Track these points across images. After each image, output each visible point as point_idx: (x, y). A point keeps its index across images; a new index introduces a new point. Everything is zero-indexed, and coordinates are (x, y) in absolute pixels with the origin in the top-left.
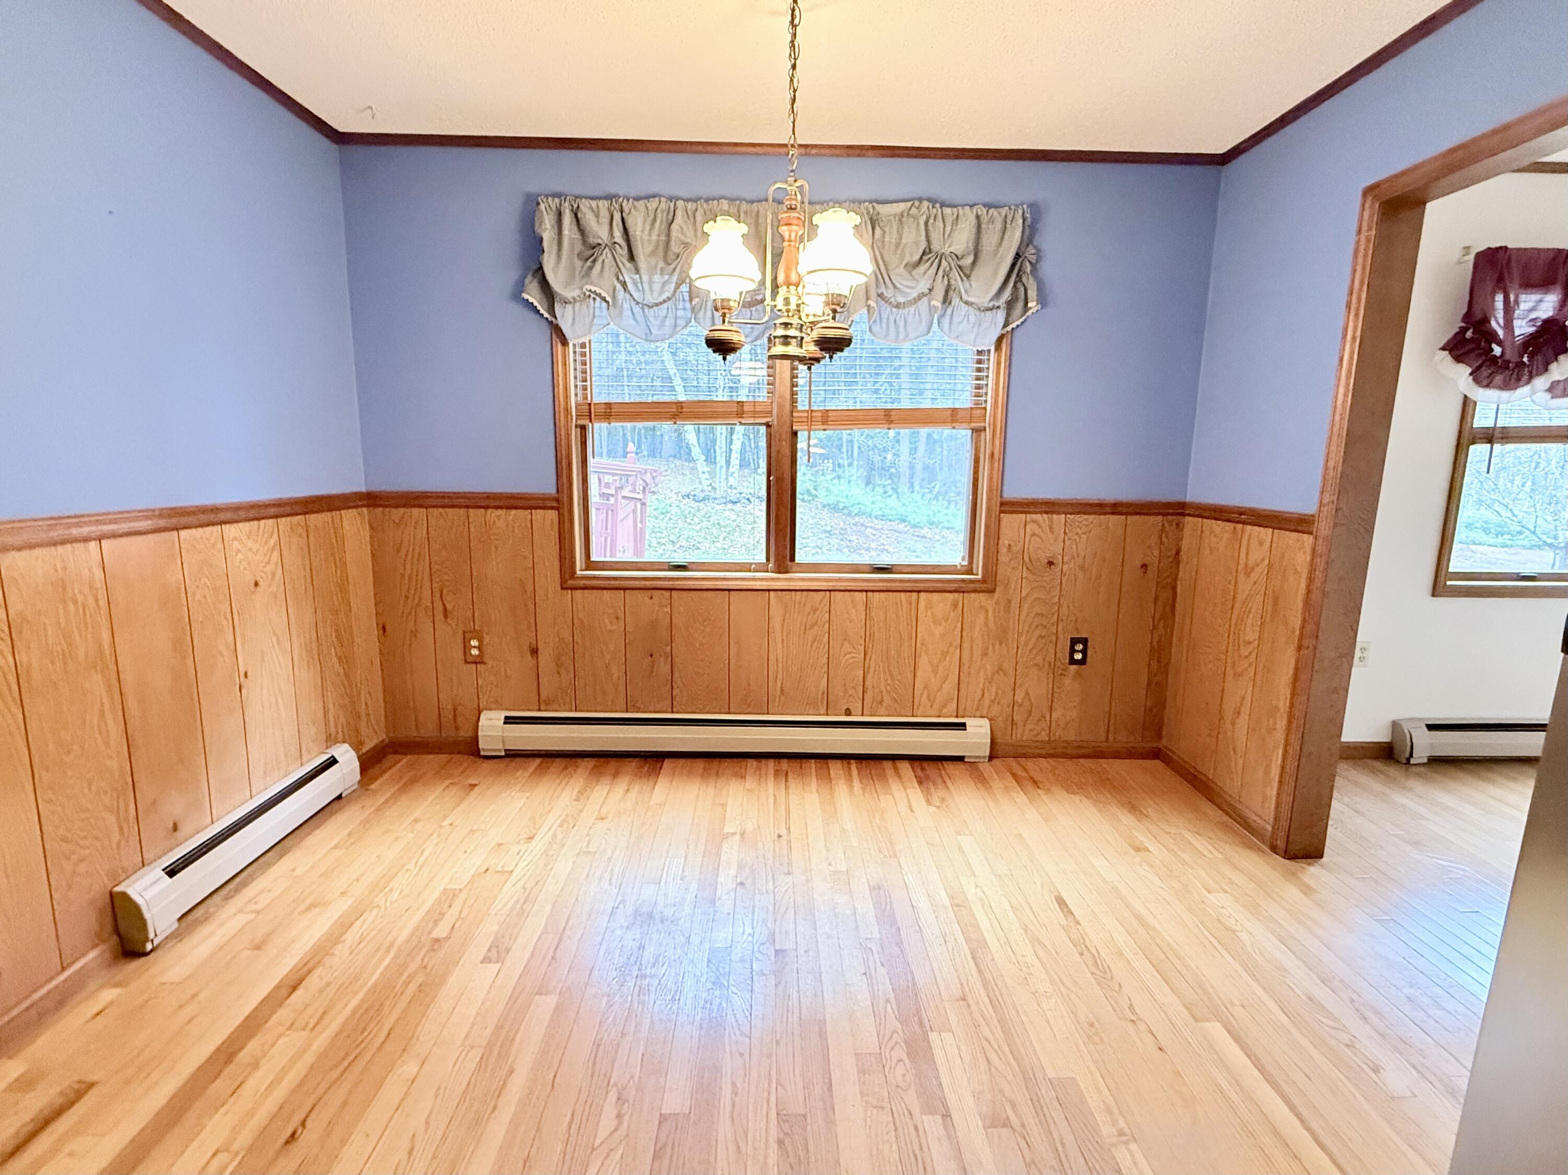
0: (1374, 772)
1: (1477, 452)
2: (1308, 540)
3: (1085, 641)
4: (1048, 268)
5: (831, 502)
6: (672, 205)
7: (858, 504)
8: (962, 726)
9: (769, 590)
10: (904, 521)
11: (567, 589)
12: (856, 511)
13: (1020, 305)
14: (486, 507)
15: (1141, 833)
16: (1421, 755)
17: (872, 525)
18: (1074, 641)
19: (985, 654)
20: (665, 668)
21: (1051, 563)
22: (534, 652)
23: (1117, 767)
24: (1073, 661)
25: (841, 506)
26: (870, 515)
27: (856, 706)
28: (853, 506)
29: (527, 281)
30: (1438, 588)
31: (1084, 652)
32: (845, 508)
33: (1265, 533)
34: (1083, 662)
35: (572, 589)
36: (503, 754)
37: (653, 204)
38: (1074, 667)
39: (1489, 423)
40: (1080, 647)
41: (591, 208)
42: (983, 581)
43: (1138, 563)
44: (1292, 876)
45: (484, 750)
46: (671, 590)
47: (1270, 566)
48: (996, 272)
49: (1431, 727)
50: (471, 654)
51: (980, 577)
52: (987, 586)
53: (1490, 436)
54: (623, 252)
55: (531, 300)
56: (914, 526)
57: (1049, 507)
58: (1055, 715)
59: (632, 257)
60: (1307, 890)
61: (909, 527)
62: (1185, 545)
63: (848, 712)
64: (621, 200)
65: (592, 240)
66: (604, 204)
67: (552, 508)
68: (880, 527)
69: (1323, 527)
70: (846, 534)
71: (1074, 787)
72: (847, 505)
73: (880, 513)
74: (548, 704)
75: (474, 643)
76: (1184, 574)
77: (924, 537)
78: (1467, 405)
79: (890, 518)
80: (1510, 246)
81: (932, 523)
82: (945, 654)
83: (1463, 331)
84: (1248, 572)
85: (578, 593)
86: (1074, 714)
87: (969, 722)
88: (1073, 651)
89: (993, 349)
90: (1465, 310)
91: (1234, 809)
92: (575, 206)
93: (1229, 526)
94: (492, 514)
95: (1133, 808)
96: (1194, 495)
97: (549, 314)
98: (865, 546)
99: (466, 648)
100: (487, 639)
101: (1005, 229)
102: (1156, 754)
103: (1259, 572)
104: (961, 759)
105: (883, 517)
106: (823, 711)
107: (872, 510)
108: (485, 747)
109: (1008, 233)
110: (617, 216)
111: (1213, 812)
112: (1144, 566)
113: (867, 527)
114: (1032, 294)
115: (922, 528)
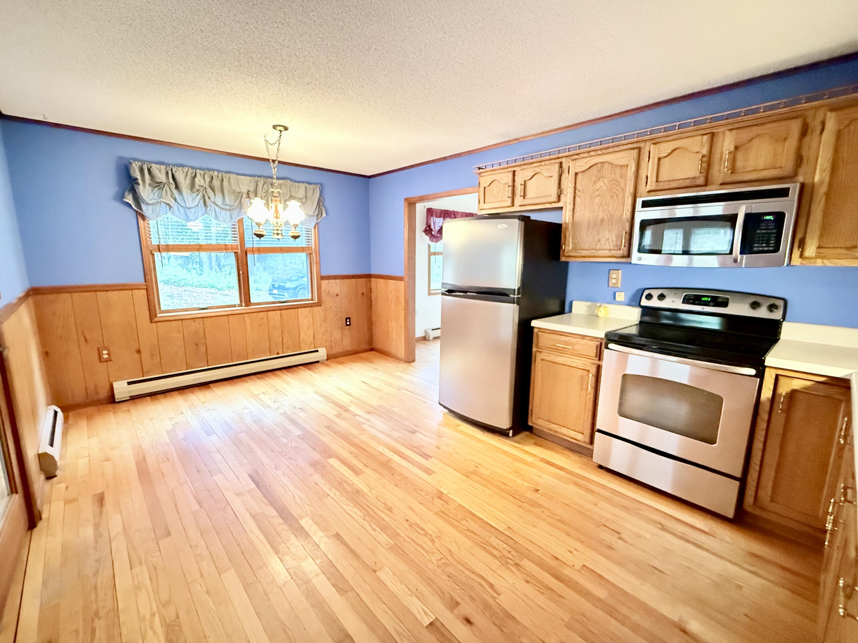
0: (422, 343)
1: (432, 257)
2: (403, 282)
3: (349, 318)
4: (327, 203)
5: (164, 280)
6: (194, 171)
7: (184, 280)
8: (317, 351)
9: (244, 313)
10: (213, 287)
11: (154, 322)
12: (183, 284)
13: (320, 215)
14: (107, 291)
15: (375, 366)
16: (431, 338)
17: (195, 290)
18: (347, 319)
19: (321, 326)
20: (203, 349)
21: (337, 295)
22: (139, 352)
23: (363, 355)
24: (347, 325)
25: (172, 281)
26: (192, 286)
27: (280, 351)
28: (180, 281)
29: (126, 193)
30: (429, 294)
31: (350, 321)
32: (174, 282)
33: (393, 281)
34: (350, 325)
35: (156, 322)
36: (128, 398)
37: (186, 169)
38: (347, 327)
39: (434, 251)
40: (348, 320)
41: (157, 168)
42: (318, 302)
43: (361, 293)
44: (409, 366)
45: (118, 399)
46: (203, 318)
47: (395, 290)
48: (313, 204)
49: (433, 330)
50: (103, 358)
51: (316, 301)
52: (319, 304)
53: (434, 254)
54: (173, 186)
55: (130, 202)
56: (219, 290)
57: (335, 277)
58: (344, 343)
59: (177, 187)
60: (414, 367)
61: (217, 290)
62: (372, 286)
63: (278, 354)
64: (171, 166)
65: (158, 180)
66: (163, 167)
67: (144, 289)
68: (200, 291)
69: (406, 279)
70: (182, 296)
71: (354, 361)
72: (176, 280)
73: (198, 284)
74: (148, 372)
75: (105, 352)
76: (373, 295)
77: (227, 295)
78: (429, 246)
79: (205, 286)
80: (433, 208)
81: (229, 287)
82: (308, 329)
83: (426, 228)
84: (391, 292)
85: (159, 324)
86: (349, 342)
87: (319, 349)
88: (346, 322)
89: (313, 228)
90: (426, 222)
91: (396, 356)
92: (149, 167)
93: (384, 280)
94: (110, 294)
95: (371, 362)
96: (373, 272)
97: (137, 208)
98: (196, 302)
99: (100, 355)
100: (112, 349)
101: (314, 191)
102: (372, 350)
103: (393, 292)
104: (318, 362)
105: (200, 286)
106: (269, 354)
107: (193, 282)
108: (119, 397)
109: (315, 194)
110: (170, 172)
111: (390, 359)
112: (363, 294)
113: (192, 292)
114: (324, 212)
115: (224, 290)
